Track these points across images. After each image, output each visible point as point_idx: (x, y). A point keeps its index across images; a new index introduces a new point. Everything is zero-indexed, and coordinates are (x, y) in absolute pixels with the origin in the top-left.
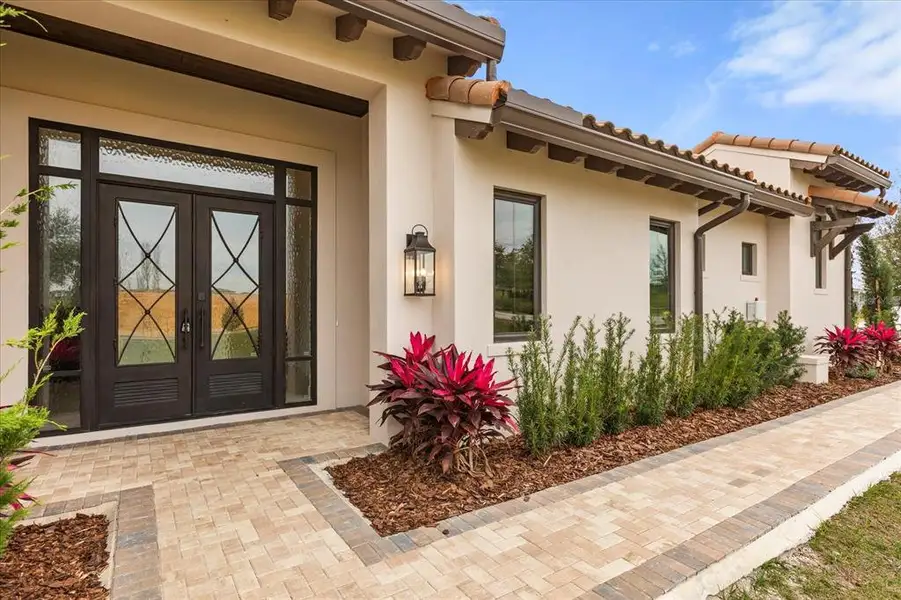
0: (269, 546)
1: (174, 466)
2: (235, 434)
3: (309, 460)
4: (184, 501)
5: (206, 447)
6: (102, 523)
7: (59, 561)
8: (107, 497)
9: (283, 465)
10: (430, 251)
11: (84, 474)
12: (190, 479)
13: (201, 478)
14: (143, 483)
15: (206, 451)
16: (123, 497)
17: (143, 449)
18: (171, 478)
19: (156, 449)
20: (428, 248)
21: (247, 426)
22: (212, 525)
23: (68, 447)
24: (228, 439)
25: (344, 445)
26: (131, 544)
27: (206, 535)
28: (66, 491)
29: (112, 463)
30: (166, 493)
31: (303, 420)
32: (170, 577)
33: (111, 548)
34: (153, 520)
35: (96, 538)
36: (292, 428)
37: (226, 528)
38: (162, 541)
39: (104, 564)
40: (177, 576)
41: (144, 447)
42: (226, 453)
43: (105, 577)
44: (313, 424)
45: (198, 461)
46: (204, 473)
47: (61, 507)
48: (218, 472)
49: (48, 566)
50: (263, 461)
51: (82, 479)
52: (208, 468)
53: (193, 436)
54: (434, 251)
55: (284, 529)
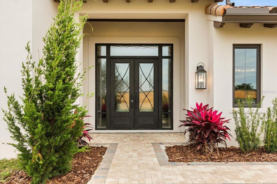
0: (139, 158)
1: (125, 140)
2: (144, 135)
3: (161, 144)
4: (124, 147)
5: (135, 137)
6: (106, 148)
7: (96, 153)
8: (108, 144)
9: (153, 144)
10: (205, 72)
11: (105, 139)
12: (128, 143)
13: (130, 143)
14: (116, 142)
15: (134, 138)
16: (111, 144)
17: (119, 136)
18: (123, 142)
19: (123, 136)
20: (204, 71)
21: (148, 134)
22: (127, 152)
23: (103, 133)
24: (142, 136)
25: (175, 141)
26: (110, 152)
27: (126, 154)
28: (101, 141)
29: (111, 138)
30: (121, 145)
31: (166, 134)
32: (115, 159)
33: (106, 153)
34: (116, 149)
35: (104, 151)
36: (162, 136)
37: (131, 153)
38: (116, 153)
39: (104, 155)
40: (117, 159)
41: (120, 135)
42: (139, 139)
43: (103, 157)
44: (169, 135)
45: (131, 140)
46: (132, 142)
47: (98, 144)
48: (135, 143)
49: (94, 153)
50: (148, 142)
51: (104, 140)
52: (133, 142)
53: (133, 134)
54: (206, 72)
55: (144, 156)
